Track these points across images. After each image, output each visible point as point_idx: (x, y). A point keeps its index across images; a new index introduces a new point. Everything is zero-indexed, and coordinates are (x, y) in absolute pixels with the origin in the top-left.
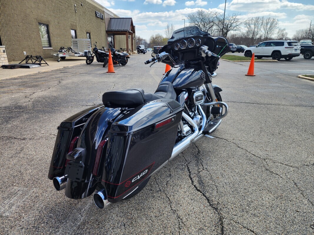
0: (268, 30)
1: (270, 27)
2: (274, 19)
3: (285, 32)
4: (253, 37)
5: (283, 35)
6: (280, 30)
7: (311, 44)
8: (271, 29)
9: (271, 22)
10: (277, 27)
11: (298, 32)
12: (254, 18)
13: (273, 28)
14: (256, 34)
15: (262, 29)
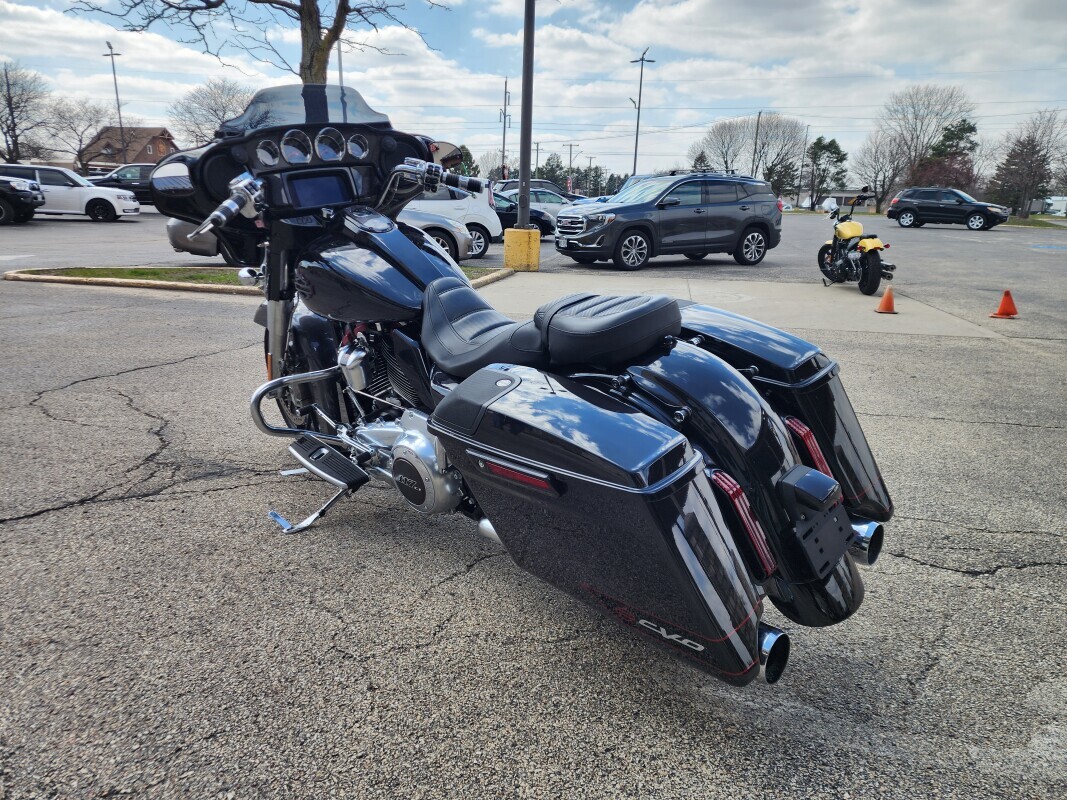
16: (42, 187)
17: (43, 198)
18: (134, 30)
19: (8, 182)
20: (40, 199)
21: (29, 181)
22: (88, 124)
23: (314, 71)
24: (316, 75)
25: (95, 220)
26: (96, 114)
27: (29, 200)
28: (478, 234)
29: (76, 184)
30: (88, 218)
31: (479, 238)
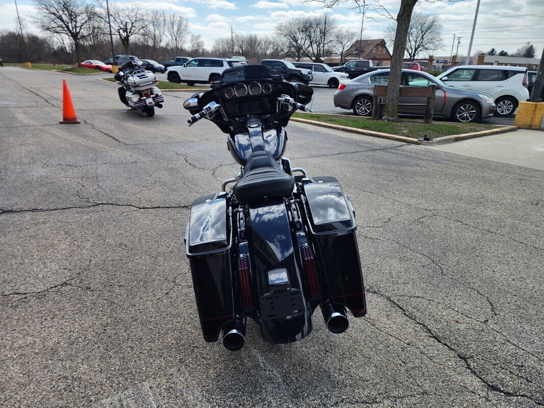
0: (175, 34)
1: (178, 30)
2: (181, 18)
3: (200, 40)
4: (155, 45)
5: (199, 46)
6: (193, 36)
7: (246, 63)
8: (181, 34)
9: (177, 22)
10: (188, 32)
11: (218, 42)
12: (149, 12)
13: (183, 33)
14: (159, 41)
15: (166, 33)
16: (313, 72)
17: (312, 77)
18: (329, 7)
19: (301, 71)
20: (311, 78)
21: (308, 70)
22: (348, 40)
23: (403, 17)
24: (404, 19)
25: (330, 87)
26: (353, 34)
27: (306, 79)
28: (509, 102)
29: (326, 71)
30: (328, 86)
31: (510, 104)
